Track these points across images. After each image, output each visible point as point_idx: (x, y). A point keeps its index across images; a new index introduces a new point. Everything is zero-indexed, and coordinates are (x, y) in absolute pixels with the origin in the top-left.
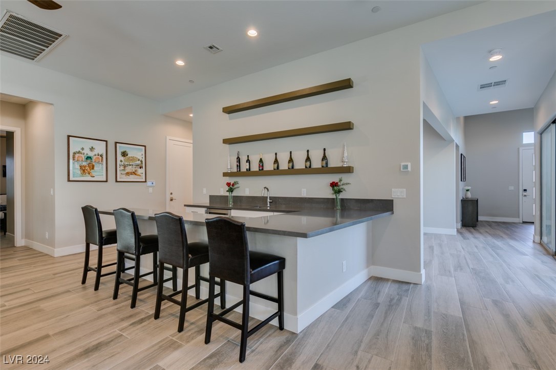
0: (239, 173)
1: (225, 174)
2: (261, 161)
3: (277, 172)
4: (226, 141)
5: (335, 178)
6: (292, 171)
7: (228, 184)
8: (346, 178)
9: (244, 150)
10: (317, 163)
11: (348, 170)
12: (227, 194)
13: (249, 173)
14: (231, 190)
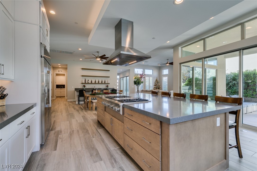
0: (85, 83)
1: (82, 83)
2: (92, 81)
3: (95, 83)
4: (82, 76)
5: (106, 85)
6: (99, 83)
7: (84, 86)
8: (108, 85)
9: (87, 78)
10: (103, 82)
11: (109, 84)
12: (84, 88)
13: (88, 83)
14: (85, 87)
